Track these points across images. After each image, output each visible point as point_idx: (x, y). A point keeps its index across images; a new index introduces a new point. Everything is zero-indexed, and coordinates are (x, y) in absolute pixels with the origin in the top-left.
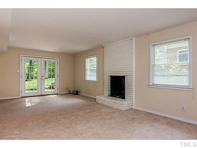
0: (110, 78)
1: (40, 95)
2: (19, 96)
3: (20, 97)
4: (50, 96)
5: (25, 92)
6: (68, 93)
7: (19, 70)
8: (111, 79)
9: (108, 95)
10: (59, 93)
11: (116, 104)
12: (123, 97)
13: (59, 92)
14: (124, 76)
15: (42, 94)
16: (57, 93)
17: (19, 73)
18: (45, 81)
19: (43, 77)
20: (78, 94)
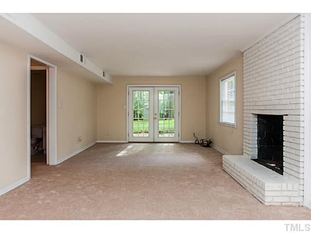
0: (257, 120)
1: (152, 141)
2: (126, 140)
3: (127, 142)
4: (165, 144)
5: (133, 135)
6: (194, 142)
7: (126, 105)
8: (258, 122)
9: (250, 157)
10: (180, 142)
11: (251, 183)
12: (280, 170)
13: (181, 140)
14: (282, 116)
15: (155, 141)
16: (177, 141)
17: (126, 109)
18: (160, 122)
19: (156, 114)
20: (210, 147)
